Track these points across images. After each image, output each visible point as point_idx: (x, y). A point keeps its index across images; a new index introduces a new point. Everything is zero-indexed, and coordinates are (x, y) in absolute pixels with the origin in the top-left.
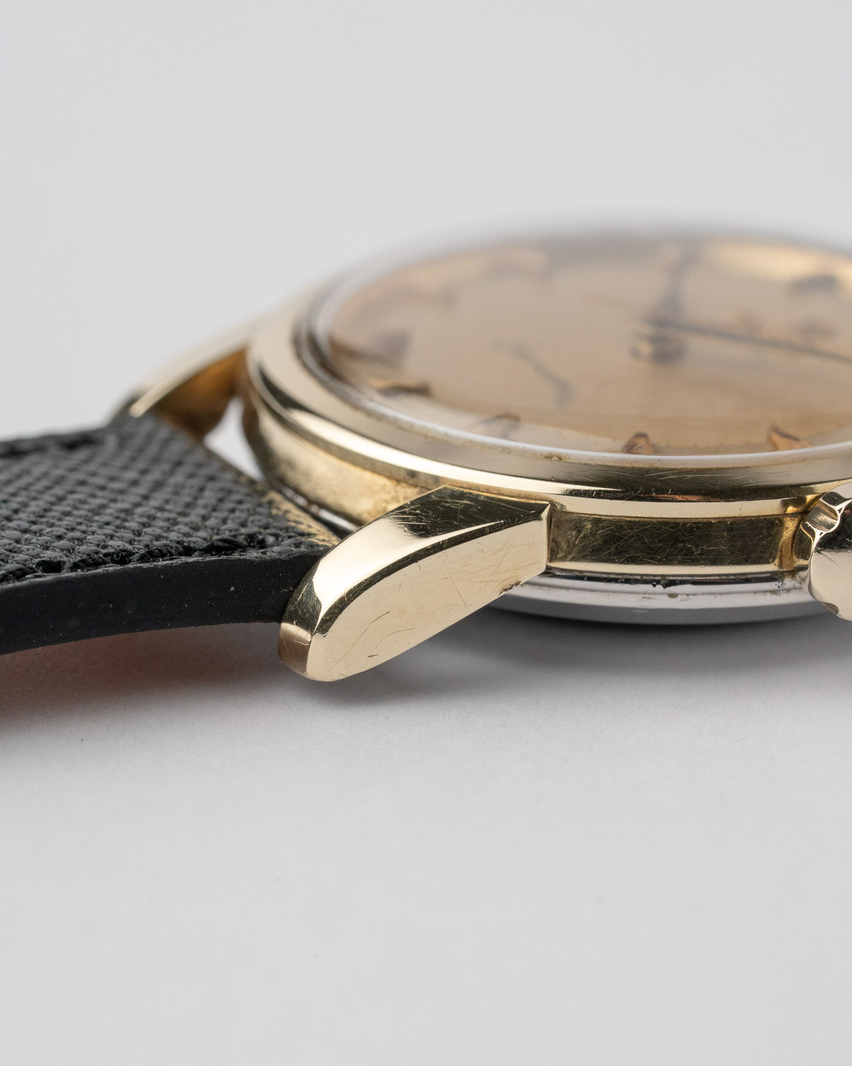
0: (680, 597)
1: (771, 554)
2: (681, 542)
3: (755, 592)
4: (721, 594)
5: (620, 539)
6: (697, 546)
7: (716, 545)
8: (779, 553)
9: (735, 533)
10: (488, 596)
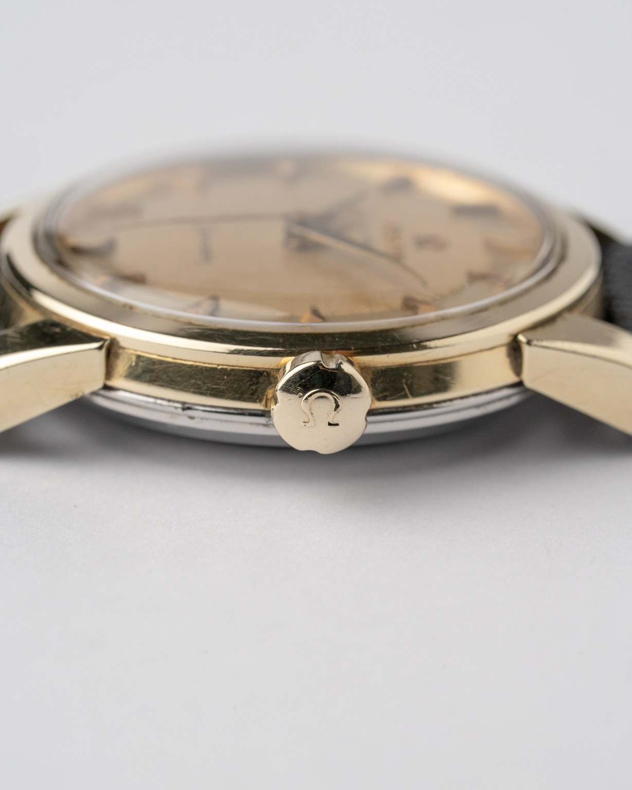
0: (196, 420)
1: (258, 396)
2: (193, 379)
3: (251, 424)
4: (226, 421)
5: (152, 371)
6: (205, 383)
7: (218, 384)
8: (265, 397)
9: (233, 378)
10: (64, 399)
